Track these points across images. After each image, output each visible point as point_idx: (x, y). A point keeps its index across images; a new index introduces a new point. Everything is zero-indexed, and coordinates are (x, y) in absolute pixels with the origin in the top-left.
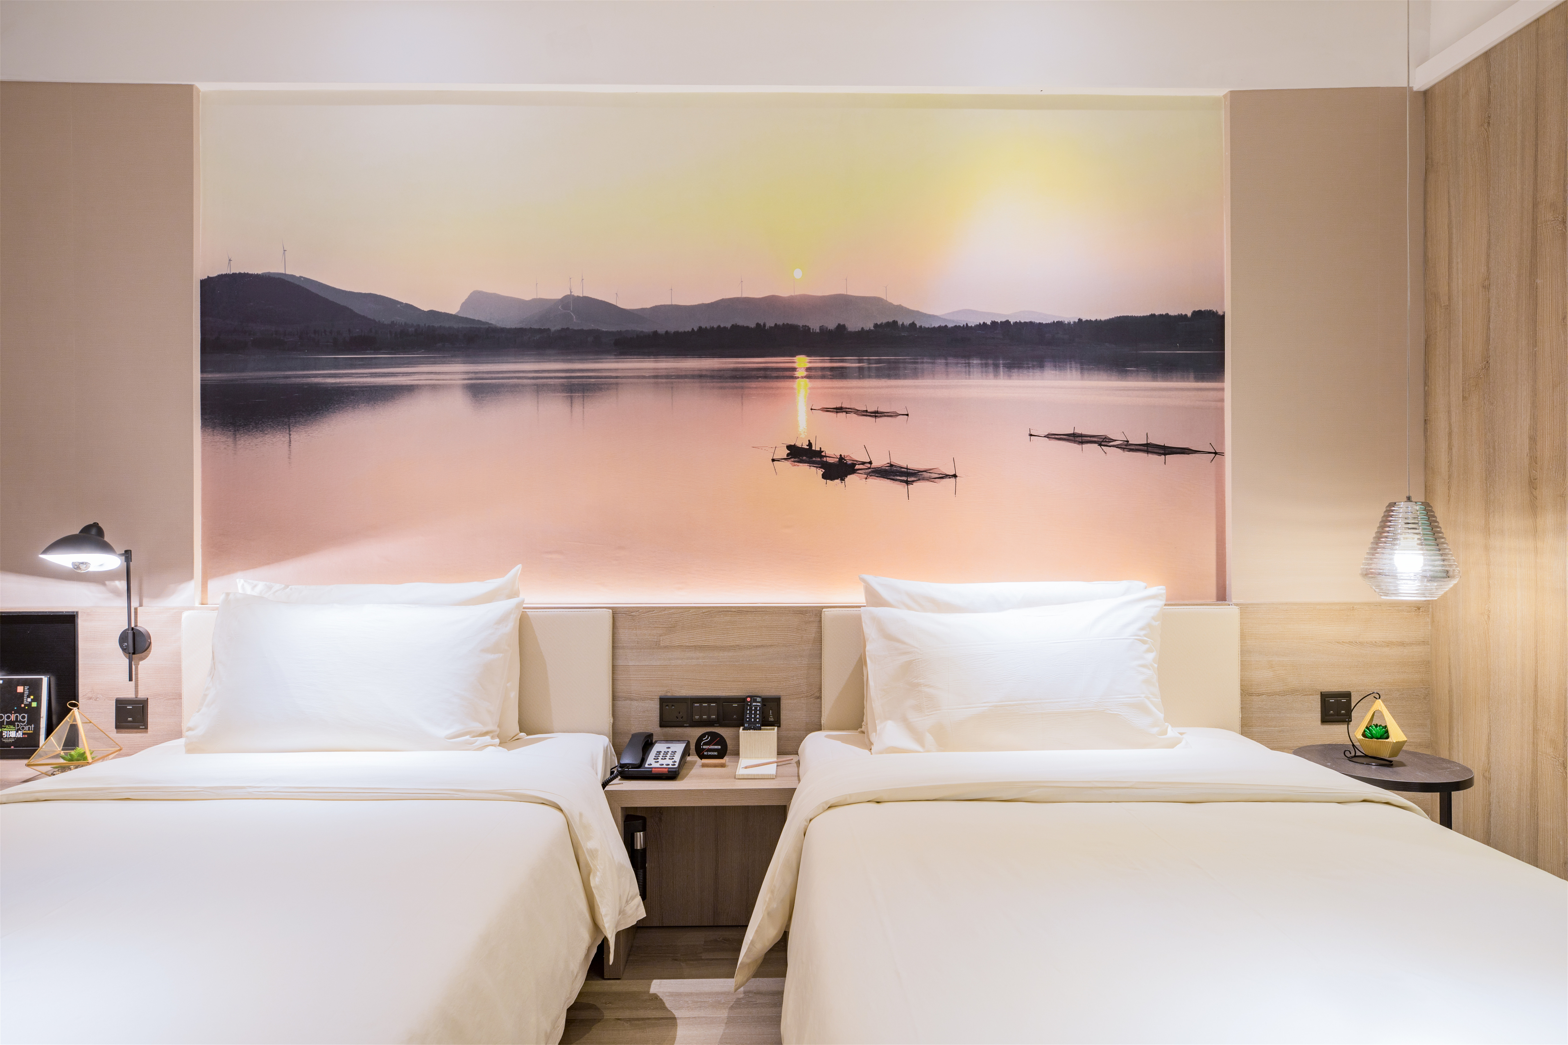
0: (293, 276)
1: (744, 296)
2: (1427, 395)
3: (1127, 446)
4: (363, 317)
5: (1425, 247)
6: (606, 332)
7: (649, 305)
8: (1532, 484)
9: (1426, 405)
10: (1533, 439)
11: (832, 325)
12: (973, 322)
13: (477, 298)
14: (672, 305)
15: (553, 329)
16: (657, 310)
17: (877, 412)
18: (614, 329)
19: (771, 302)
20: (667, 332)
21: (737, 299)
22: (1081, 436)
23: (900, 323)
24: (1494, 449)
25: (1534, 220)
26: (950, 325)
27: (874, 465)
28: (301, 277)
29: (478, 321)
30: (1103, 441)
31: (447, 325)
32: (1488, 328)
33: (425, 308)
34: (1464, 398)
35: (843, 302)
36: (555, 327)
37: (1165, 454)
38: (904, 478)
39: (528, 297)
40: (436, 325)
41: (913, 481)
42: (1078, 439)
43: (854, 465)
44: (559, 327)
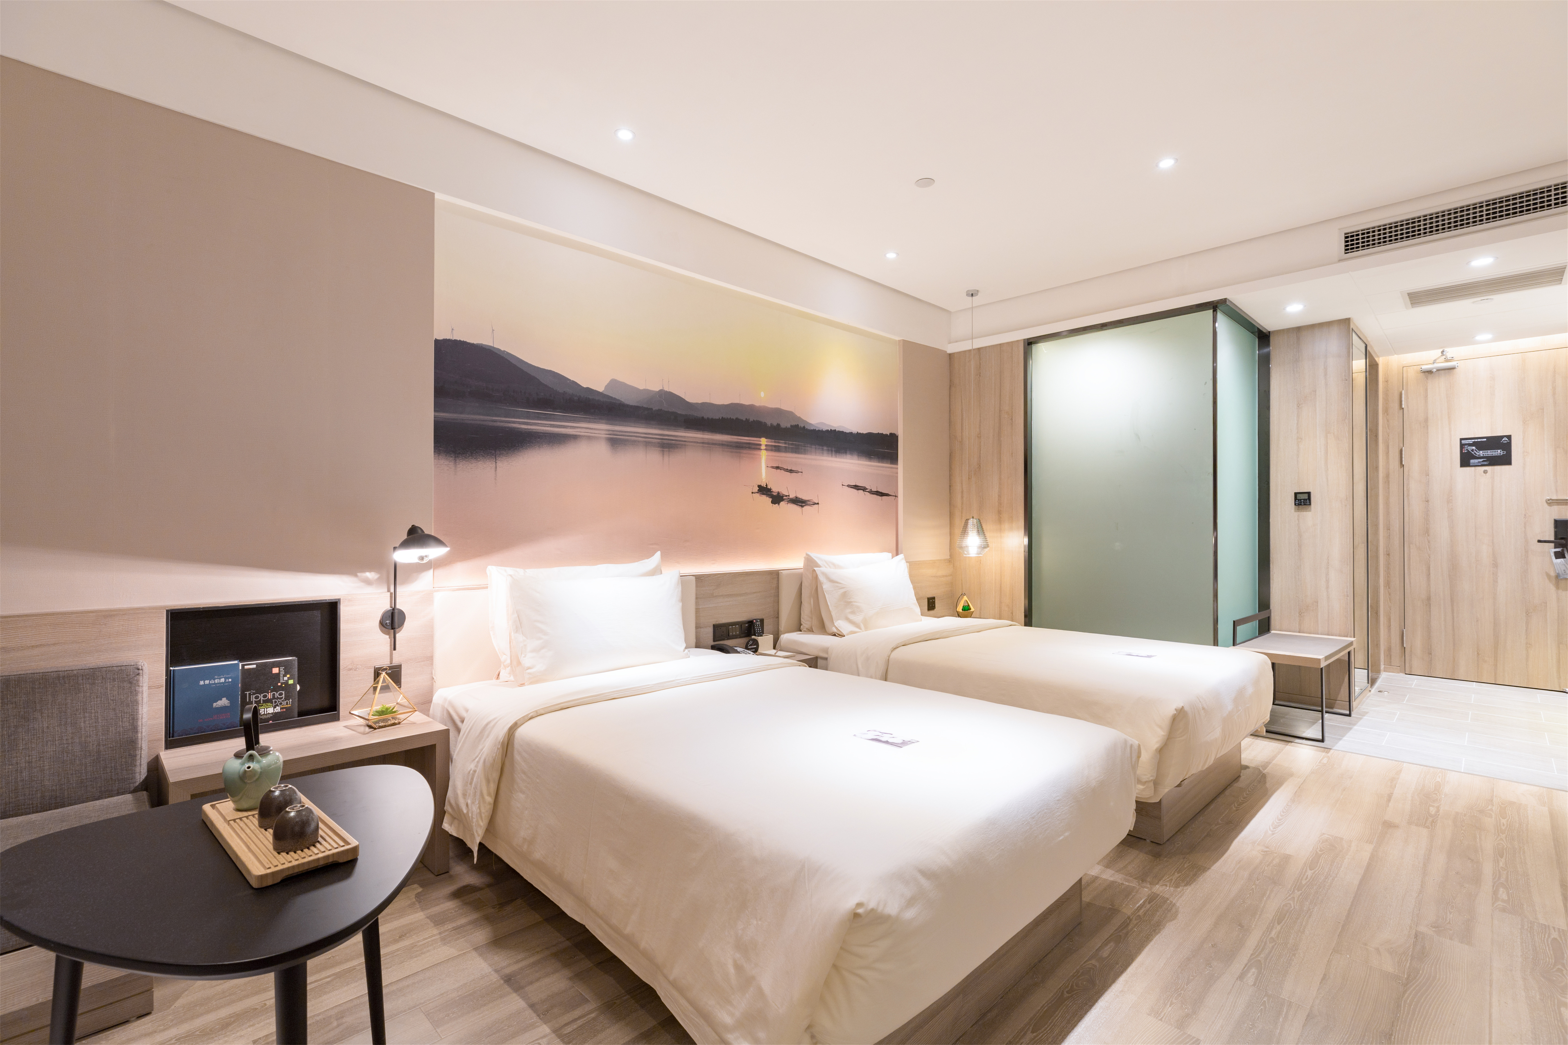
0: (499, 350)
1: (741, 403)
2: (951, 476)
3: (871, 492)
4: (546, 386)
5: (950, 416)
6: (680, 414)
7: (700, 402)
8: (999, 512)
9: (950, 480)
10: (1000, 496)
11: (775, 424)
12: (825, 429)
13: (614, 383)
14: (710, 403)
15: (654, 409)
16: (704, 405)
17: (791, 470)
18: (684, 413)
19: (751, 407)
20: (708, 418)
21: (738, 403)
22: (858, 486)
23: (800, 426)
24: (983, 499)
25: (1000, 416)
26: (817, 429)
27: (791, 497)
28: (504, 351)
29: (615, 398)
30: (864, 489)
31: (597, 398)
32: (980, 453)
33: (585, 386)
34: (969, 478)
35: (779, 412)
36: (655, 408)
37: (882, 496)
38: (801, 504)
39: (641, 388)
40: (591, 397)
41: (804, 506)
42: (857, 488)
43: (783, 496)
44: (657, 408)
